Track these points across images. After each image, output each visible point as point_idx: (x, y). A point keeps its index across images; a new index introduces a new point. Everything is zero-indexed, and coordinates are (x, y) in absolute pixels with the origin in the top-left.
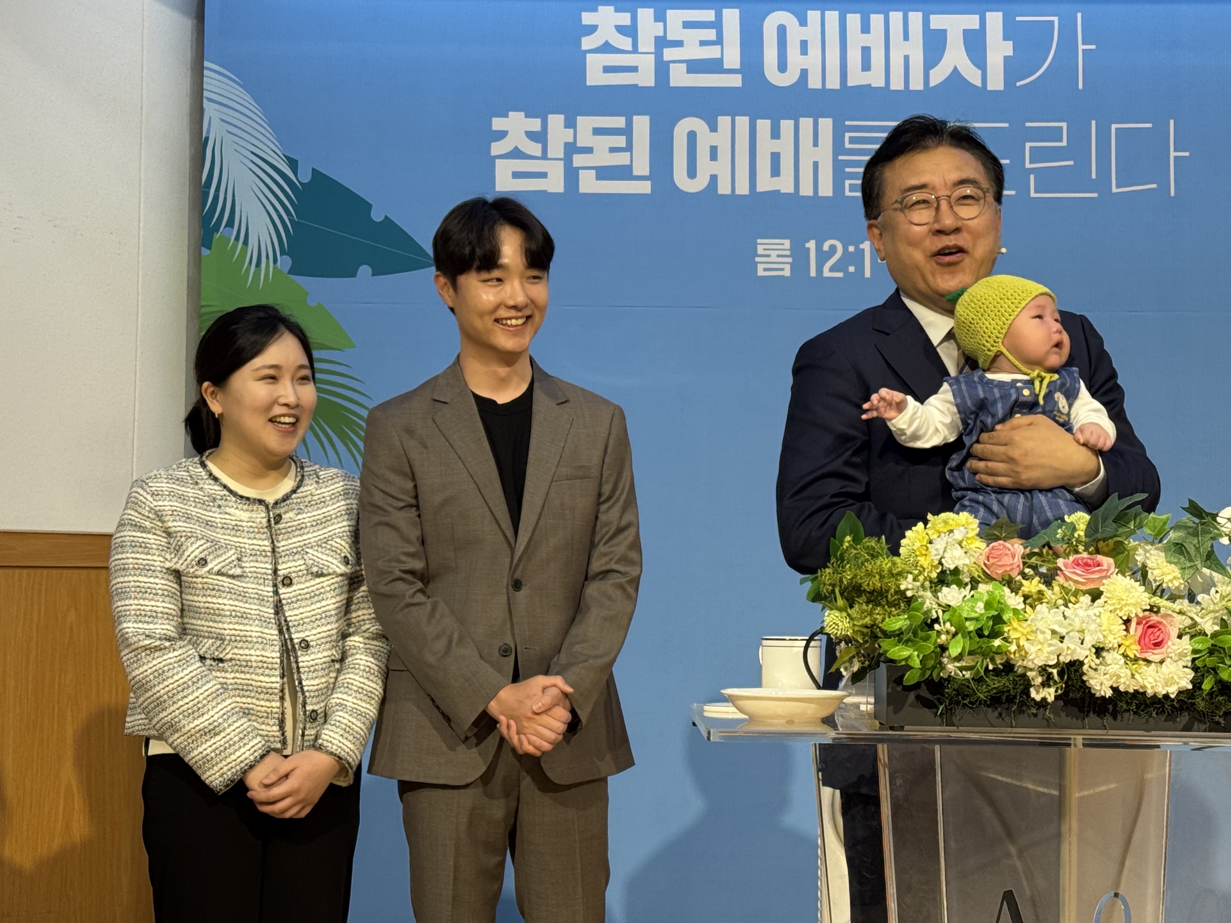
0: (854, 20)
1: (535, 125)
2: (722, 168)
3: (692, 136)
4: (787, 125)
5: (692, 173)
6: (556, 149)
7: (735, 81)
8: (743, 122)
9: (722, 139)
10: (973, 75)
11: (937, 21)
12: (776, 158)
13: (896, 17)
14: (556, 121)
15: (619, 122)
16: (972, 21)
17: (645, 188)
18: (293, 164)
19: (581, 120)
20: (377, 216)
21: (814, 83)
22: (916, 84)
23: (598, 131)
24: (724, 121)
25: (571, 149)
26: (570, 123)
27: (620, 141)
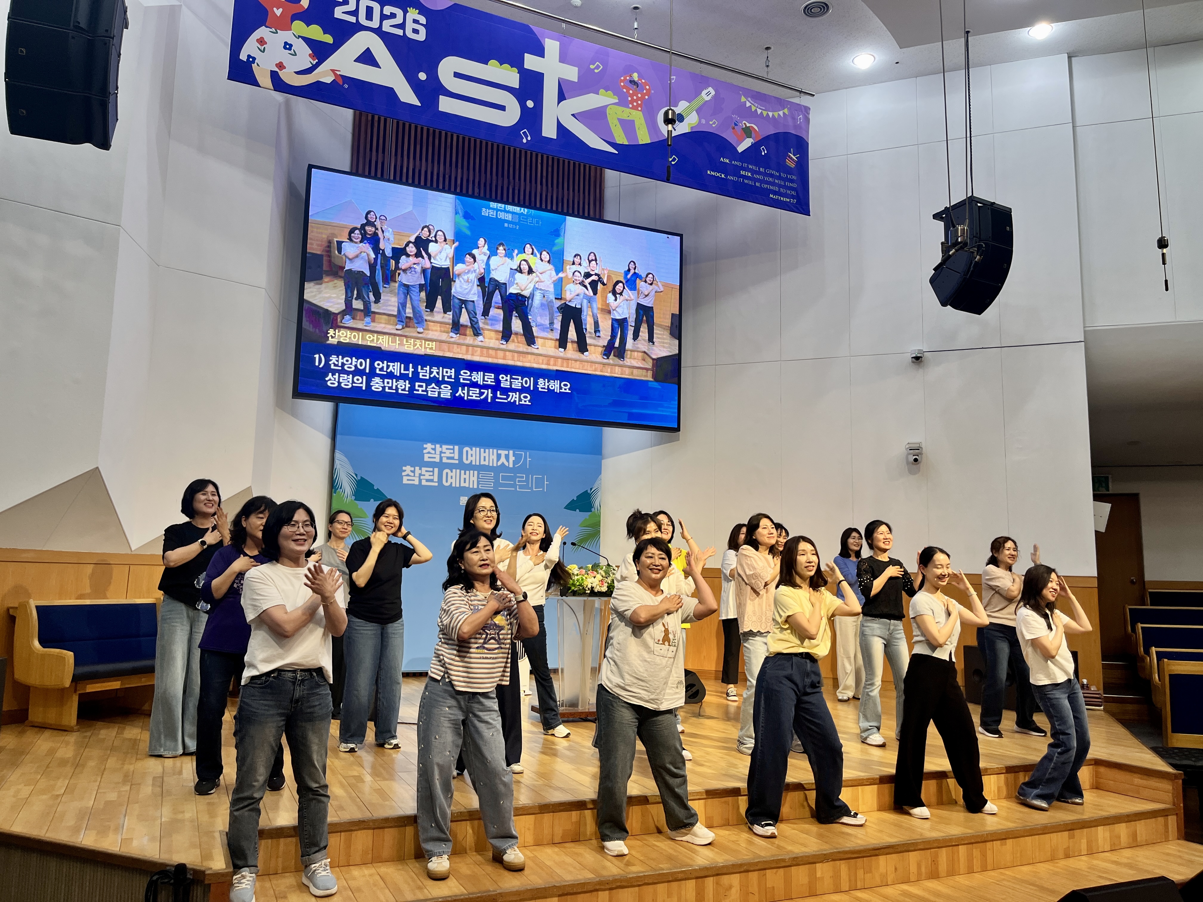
0: (482, 450)
1: (412, 469)
2: (453, 481)
3: (447, 473)
4: (467, 472)
5: (447, 481)
6: (417, 475)
7: (457, 462)
8: (458, 471)
9: (453, 474)
10: (506, 464)
11: (499, 452)
12: (465, 479)
13: (491, 450)
14: (417, 468)
15: (431, 469)
16: (506, 452)
17: (436, 484)
18: (356, 475)
19: (423, 468)
20: (375, 488)
21: (474, 463)
22: (495, 465)
23: (426, 471)
24: (454, 470)
25: (420, 475)
26: (420, 469)
27: (431, 474)
